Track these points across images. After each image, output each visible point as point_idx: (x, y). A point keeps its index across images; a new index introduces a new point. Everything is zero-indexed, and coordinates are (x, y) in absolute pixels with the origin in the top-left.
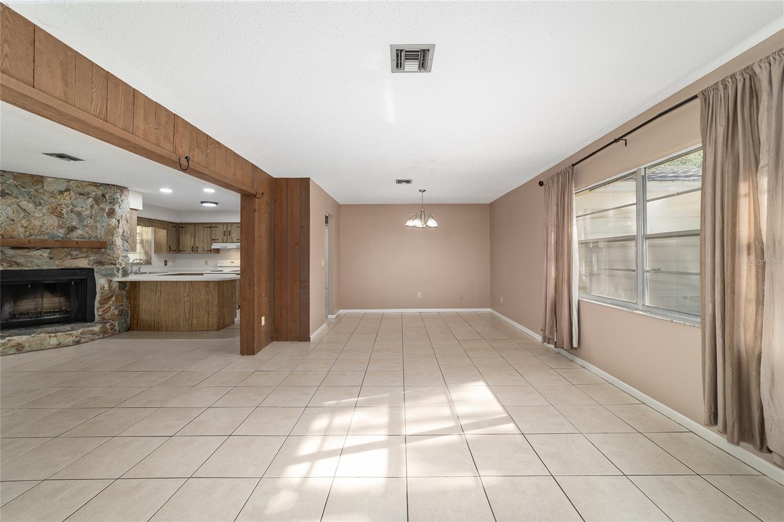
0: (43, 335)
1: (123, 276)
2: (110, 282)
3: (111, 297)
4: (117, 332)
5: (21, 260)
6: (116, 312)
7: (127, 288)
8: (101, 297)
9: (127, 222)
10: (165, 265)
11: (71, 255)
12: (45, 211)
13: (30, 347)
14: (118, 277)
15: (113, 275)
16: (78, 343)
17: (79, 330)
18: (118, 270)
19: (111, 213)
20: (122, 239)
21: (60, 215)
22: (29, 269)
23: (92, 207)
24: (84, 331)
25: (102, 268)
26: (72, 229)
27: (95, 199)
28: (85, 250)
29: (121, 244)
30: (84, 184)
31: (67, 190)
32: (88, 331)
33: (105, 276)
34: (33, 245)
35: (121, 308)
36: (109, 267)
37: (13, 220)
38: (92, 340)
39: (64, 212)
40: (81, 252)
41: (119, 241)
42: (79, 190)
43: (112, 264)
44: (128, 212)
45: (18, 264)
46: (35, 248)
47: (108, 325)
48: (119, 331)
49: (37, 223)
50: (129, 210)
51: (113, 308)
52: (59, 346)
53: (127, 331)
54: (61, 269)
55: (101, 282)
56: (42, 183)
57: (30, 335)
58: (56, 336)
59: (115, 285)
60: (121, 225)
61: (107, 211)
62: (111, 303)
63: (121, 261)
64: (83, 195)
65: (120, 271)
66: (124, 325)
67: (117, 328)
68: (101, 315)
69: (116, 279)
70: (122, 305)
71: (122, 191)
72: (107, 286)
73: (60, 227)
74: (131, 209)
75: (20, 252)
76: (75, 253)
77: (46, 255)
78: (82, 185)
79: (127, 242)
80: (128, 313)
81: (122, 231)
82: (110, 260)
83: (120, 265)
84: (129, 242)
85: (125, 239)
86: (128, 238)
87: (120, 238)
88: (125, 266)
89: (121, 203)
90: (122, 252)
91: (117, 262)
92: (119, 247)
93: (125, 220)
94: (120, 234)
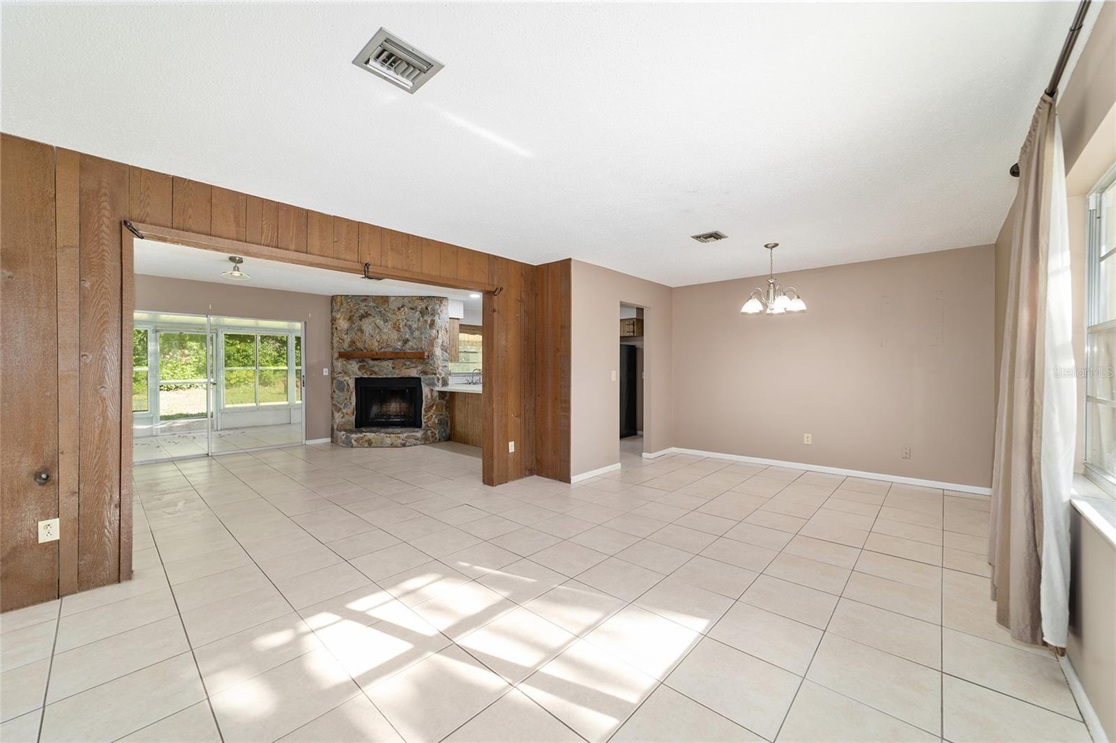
0: (382, 434)
1: (443, 385)
2: (432, 390)
3: (434, 404)
4: (437, 440)
5: (376, 369)
6: (436, 422)
7: (447, 398)
8: (426, 405)
9: (447, 332)
11: (405, 365)
12: (389, 327)
13: (375, 443)
14: (438, 387)
15: (434, 385)
16: (404, 445)
17: (404, 434)
18: (438, 379)
19: (432, 324)
20: (442, 349)
21: (398, 330)
22: (380, 377)
23: (419, 320)
24: (409, 436)
25: (426, 377)
26: (406, 341)
27: (421, 313)
28: (414, 360)
29: (441, 354)
30: (414, 298)
31: (403, 306)
32: (412, 436)
33: (428, 385)
34: (382, 357)
35: (441, 417)
36: (431, 376)
37: (372, 336)
38: (415, 445)
39: (401, 326)
40: (412, 363)
41: (438, 351)
42: (410, 305)
43: (434, 374)
44: (448, 322)
45: (375, 373)
46: (384, 359)
47: (429, 432)
48: (439, 440)
49: (385, 337)
50: (448, 320)
51: (434, 416)
52: (392, 446)
53: (447, 440)
54: (400, 378)
55: (426, 390)
56: (388, 302)
57: (375, 433)
58: (390, 437)
59: (436, 394)
60: (440, 335)
61: (429, 322)
62: (432, 411)
63: (440, 371)
64: (413, 309)
65: (440, 381)
66: (444, 435)
67: (437, 436)
68: (425, 422)
69: (437, 389)
70: (441, 415)
71: (441, 302)
72: (429, 395)
73: (399, 340)
74: (450, 318)
75: (376, 362)
76: (408, 363)
77: (390, 365)
78: (412, 300)
79: (446, 352)
80: (447, 424)
81: (441, 341)
82: (432, 369)
83: (440, 375)
84: (448, 352)
85: (445, 349)
86: (447, 348)
87: (439, 348)
88: (445, 375)
89: (440, 313)
90: (442, 362)
91: (437, 372)
92: (438, 358)
93: (444, 330)
94: (440, 344)
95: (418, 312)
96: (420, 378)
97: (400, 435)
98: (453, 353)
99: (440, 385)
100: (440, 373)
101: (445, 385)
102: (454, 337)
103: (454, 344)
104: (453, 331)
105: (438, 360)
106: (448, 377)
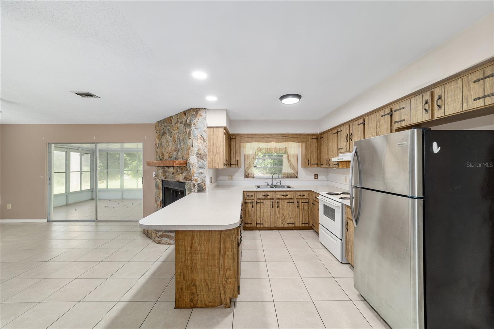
5: (167, 174)
9: (204, 140)
10: (315, 179)
11: (178, 171)
12: (172, 140)
14: (194, 192)
15: (191, 190)
16: (159, 242)
18: (194, 185)
20: (198, 157)
21: (175, 142)
22: (168, 180)
23: (183, 132)
25: (187, 182)
26: (178, 151)
28: (182, 167)
29: (196, 161)
31: (177, 122)
33: (188, 190)
37: (166, 149)
38: (169, 244)
39: (176, 139)
41: (193, 160)
42: (180, 121)
43: (190, 180)
44: (204, 131)
49: (170, 149)
50: (206, 129)
61: (188, 133)
63: (196, 178)
65: (196, 187)
71: (197, 112)
73: (175, 151)
74: (208, 127)
77: (172, 171)
78: (181, 116)
81: (197, 150)
82: (190, 176)
83: (196, 181)
84: (205, 159)
85: (201, 157)
86: (204, 156)
87: (195, 156)
88: (201, 182)
89: (196, 123)
90: (198, 169)
91: (193, 178)
92: (194, 165)
93: (201, 139)
94: (195, 153)
95: (183, 125)
96: (185, 183)
97: (158, 233)
98: (217, 160)
99: (196, 191)
100: (196, 179)
101: (201, 190)
102: (218, 145)
103: (218, 151)
104: (217, 139)
105: (194, 167)
106: (204, 184)
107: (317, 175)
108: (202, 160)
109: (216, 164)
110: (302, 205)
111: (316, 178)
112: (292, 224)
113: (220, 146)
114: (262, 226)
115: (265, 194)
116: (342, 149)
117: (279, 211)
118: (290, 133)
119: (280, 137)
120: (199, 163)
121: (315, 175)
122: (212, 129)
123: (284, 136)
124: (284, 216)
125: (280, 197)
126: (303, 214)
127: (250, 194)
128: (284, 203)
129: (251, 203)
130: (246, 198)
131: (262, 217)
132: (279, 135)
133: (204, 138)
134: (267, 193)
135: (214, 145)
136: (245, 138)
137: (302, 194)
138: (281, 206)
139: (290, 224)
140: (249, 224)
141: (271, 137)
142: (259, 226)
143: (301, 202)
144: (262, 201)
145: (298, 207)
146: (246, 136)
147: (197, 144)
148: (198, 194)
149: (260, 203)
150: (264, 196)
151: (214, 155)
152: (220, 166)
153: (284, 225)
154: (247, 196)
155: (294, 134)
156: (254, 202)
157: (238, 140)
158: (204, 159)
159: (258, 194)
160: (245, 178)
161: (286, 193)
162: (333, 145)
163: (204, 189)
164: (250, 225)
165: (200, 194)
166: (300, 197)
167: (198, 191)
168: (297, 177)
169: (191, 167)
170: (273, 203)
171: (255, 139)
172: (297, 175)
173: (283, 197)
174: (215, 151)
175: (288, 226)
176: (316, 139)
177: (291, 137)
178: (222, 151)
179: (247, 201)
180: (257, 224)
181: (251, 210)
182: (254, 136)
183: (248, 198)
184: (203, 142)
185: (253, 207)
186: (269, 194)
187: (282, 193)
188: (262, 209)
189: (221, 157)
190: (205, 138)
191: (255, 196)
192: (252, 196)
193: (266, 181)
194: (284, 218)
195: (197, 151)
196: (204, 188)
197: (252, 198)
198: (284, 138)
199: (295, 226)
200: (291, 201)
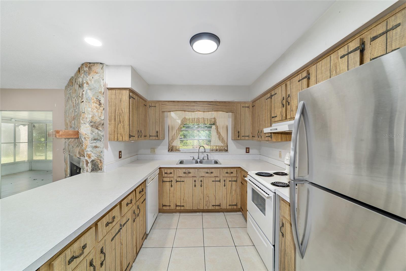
9: (100, 104)
14: (87, 171)
18: (87, 162)
20: (92, 126)
21: (74, 108)
29: (89, 132)
41: (85, 130)
44: (101, 92)
63: (89, 153)
71: (90, 68)
73: (73, 118)
81: (91, 116)
83: (90, 157)
84: (101, 129)
85: (95, 126)
86: (100, 124)
87: (88, 125)
88: (96, 158)
89: (89, 82)
90: (92, 142)
91: (85, 153)
92: (87, 136)
93: (96, 103)
94: (88, 120)
95: (78, 86)
96: (80, 158)
98: (121, 131)
99: (89, 170)
100: (89, 155)
101: (96, 169)
102: (121, 112)
103: (121, 119)
104: (120, 104)
105: (87, 139)
106: (100, 160)
107: (249, 148)
108: (97, 131)
109: (119, 135)
110: (229, 184)
111: (248, 151)
112: (218, 206)
113: (124, 112)
114: (182, 208)
115: (187, 171)
116: (276, 116)
117: (203, 191)
118: (217, 101)
119: (207, 105)
120: (94, 133)
121: (247, 148)
122: (114, 91)
123: (211, 104)
124: (208, 197)
125: (203, 174)
126: (231, 194)
127: (169, 171)
128: (208, 182)
129: (169, 181)
130: (164, 176)
131: (182, 198)
132: (205, 103)
133: (100, 102)
134: (188, 170)
135: (117, 111)
136: (167, 106)
137: (229, 171)
138: (204, 185)
139: (216, 206)
140: (167, 206)
141: (197, 105)
142: (179, 209)
143: (228, 181)
144: (182, 179)
145: (225, 185)
146: (167, 103)
147: (90, 109)
148: (92, 173)
149: (181, 181)
150: (185, 173)
151: (116, 124)
152: (123, 138)
153: (208, 207)
154: (166, 173)
155: (222, 102)
156: (173, 181)
157: (158, 108)
158: (99, 129)
159: (178, 171)
160: (169, 151)
161: (211, 169)
162: (265, 113)
163: (100, 168)
164: (168, 208)
165: (94, 174)
166: (227, 175)
167: (92, 170)
168: (226, 151)
169: (83, 139)
170: (195, 181)
171: (177, 107)
172: (226, 148)
173: (207, 174)
174: (118, 119)
175: (213, 208)
176: (247, 108)
177: (219, 106)
178: (126, 119)
179: (165, 179)
180: (176, 206)
181: (170, 190)
182: (177, 104)
183: (166, 175)
184: (98, 106)
185: (172, 186)
186: (191, 171)
187: (206, 170)
188: (182, 188)
189: (125, 126)
190: (102, 102)
191: (174, 174)
192: (171, 173)
193: (193, 155)
194: (209, 198)
195: (90, 119)
196: (99, 166)
197: (171, 175)
198: (211, 106)
199: (221, 207)
200: (217, 179)
